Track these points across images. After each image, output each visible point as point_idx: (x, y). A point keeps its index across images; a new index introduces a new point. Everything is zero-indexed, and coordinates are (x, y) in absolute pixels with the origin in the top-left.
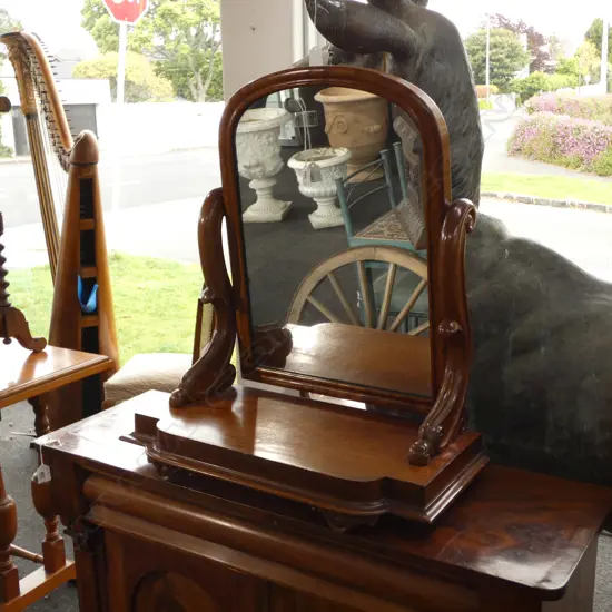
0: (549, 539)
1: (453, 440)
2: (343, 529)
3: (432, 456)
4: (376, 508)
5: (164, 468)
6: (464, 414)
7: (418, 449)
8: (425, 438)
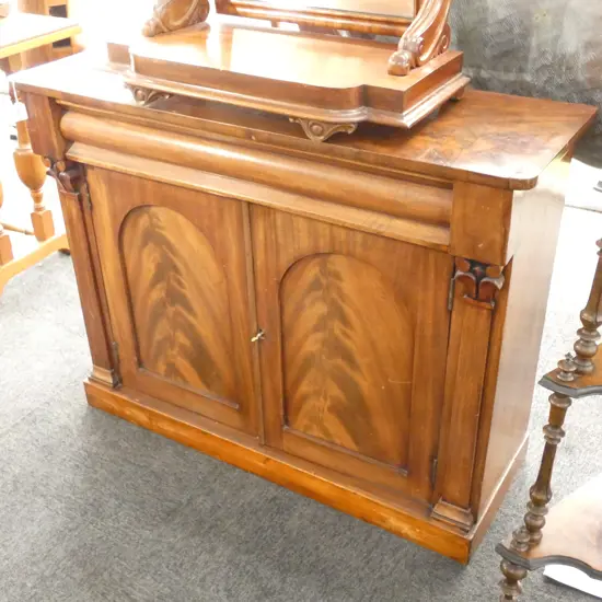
0: (524, 144)
1: (433, 56)
2: (322, 138)
3: (412, 68)
4: (354, 115)
5: (140, 92)
6: (446, 31)
7: (399, 59)
8: (405, 48)
